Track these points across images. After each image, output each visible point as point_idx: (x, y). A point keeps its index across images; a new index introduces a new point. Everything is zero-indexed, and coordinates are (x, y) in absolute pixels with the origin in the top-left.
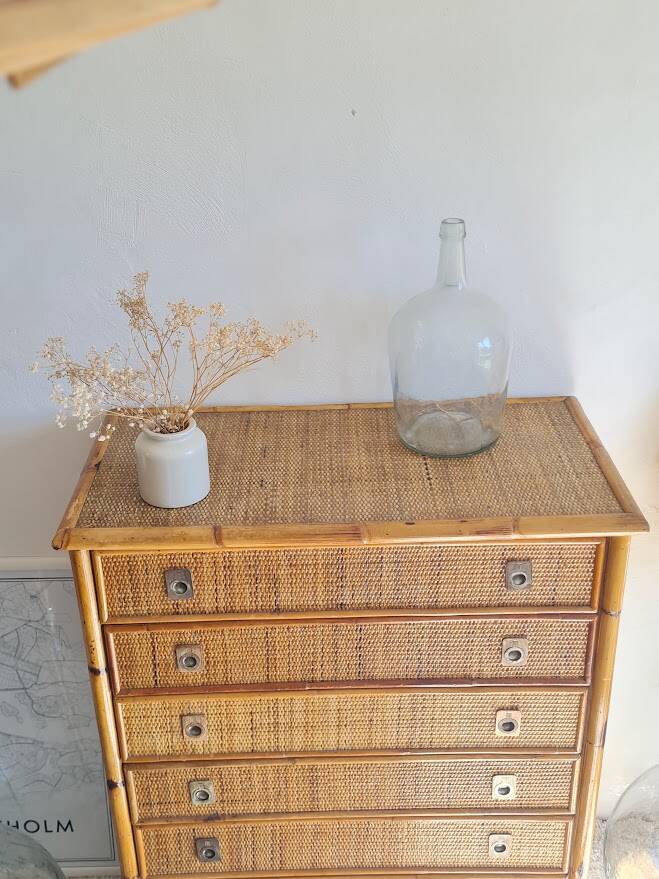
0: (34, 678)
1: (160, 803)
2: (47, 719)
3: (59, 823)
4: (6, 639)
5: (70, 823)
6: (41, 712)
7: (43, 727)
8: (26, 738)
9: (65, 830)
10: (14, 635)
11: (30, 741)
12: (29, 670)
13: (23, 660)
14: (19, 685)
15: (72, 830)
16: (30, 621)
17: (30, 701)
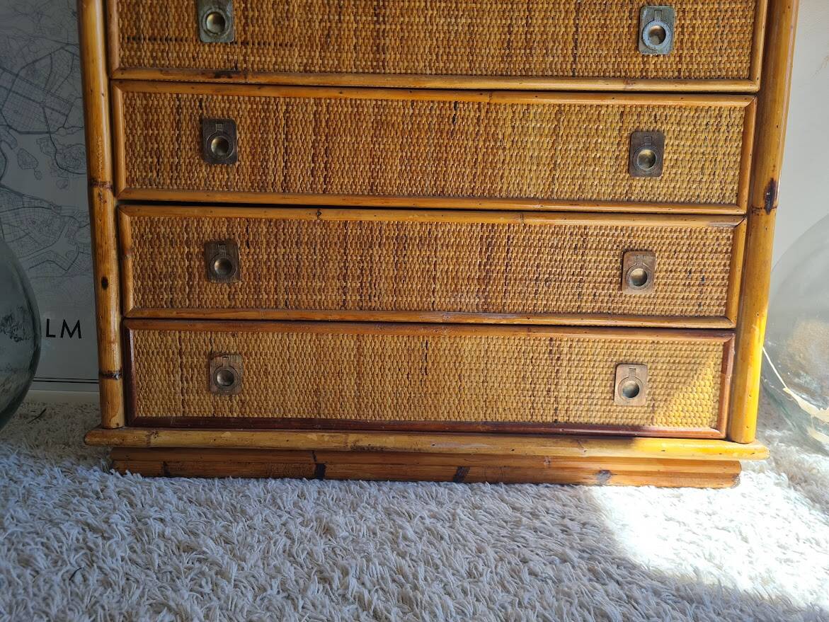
0: (62, 119)
1: (153, 39)
2: (71, 175)
3: (65, 324)
4: (37, 65)
5: (78, 325)
6: (64, 165)
7: (65, 187)
8: (42, 200)
9: (71, 335)
10: (48, 61)
11: (46, 205)
12: (57, 107)
13: (52, 95)
14: (43, 128)
15: (80, 337)
16: (68, 44)
17: (52, 150)
